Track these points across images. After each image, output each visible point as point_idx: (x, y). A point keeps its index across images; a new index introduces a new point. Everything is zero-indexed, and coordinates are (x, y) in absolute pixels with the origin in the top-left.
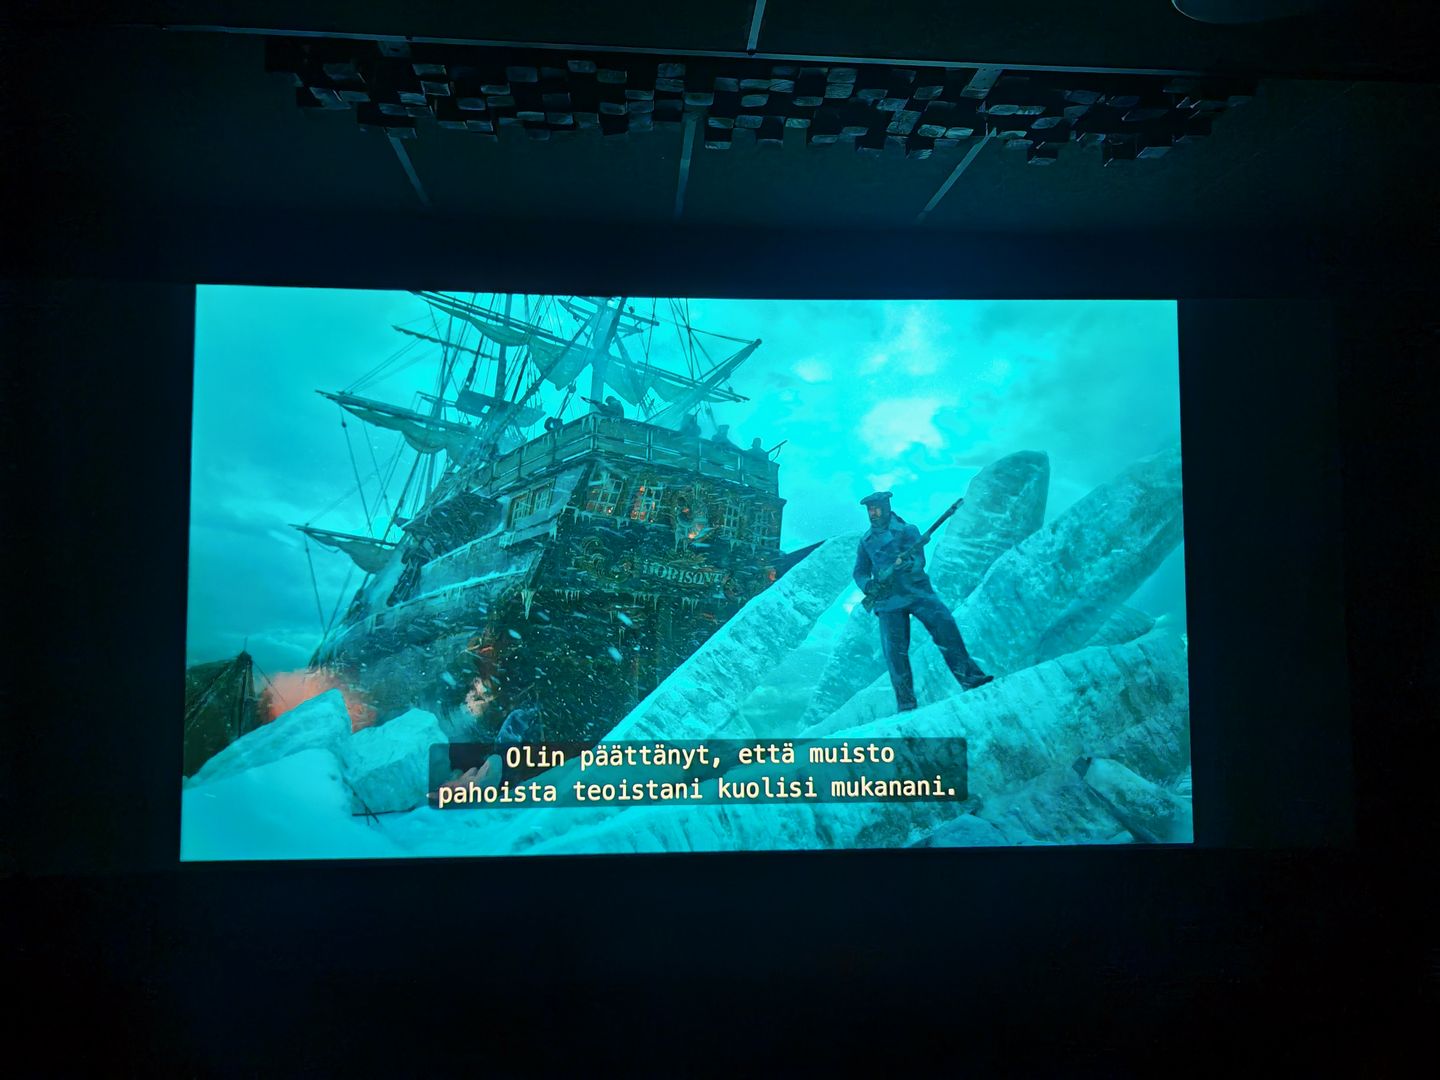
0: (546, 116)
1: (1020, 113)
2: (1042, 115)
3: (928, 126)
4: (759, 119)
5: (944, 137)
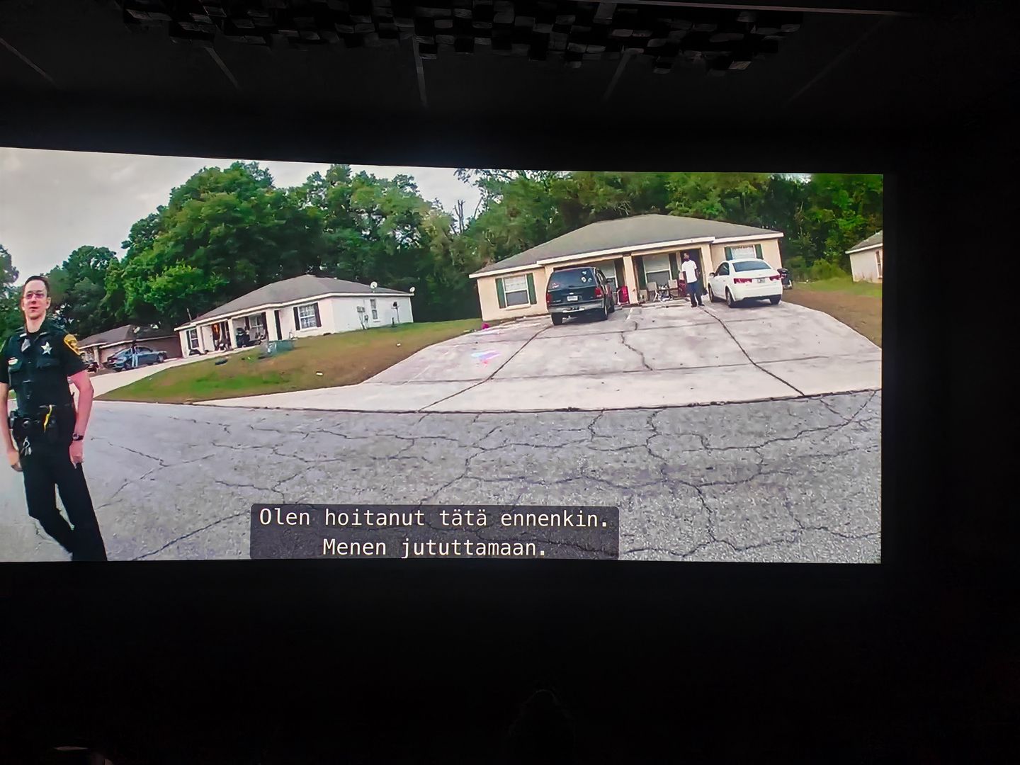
0: (299, 32)
1: (634, 35)
2: (652, 37)
3: (572, 44)
4: (451, 38)
5: (586, 52)
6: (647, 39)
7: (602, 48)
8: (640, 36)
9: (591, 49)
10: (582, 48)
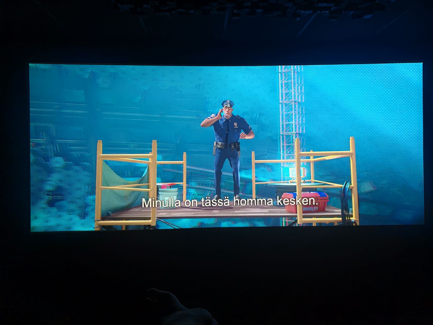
0: (185, 10)
1: (327, 6)
2: (334, 6)
4: (248, 10)
6: (332, 7)
7: (311, 12)
8: (329, 6)
9: (307, 12)
10: (303, 12)
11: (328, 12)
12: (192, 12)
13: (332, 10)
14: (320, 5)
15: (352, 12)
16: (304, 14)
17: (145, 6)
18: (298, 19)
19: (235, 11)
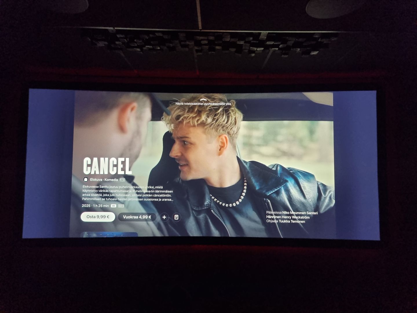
2: (281, 44)
3: (251, 47)
4: (207, 47)
7: (263, 49)
8: (277, 44)
9: (258, 49)
11: (277, 49)
12: (159, 48)
13: (280, 47)
14: (268, 43)
15: (299, 49)
16: (256, 50)
17: (117, 43)
18: (253, 55)
19: (196, 48)
